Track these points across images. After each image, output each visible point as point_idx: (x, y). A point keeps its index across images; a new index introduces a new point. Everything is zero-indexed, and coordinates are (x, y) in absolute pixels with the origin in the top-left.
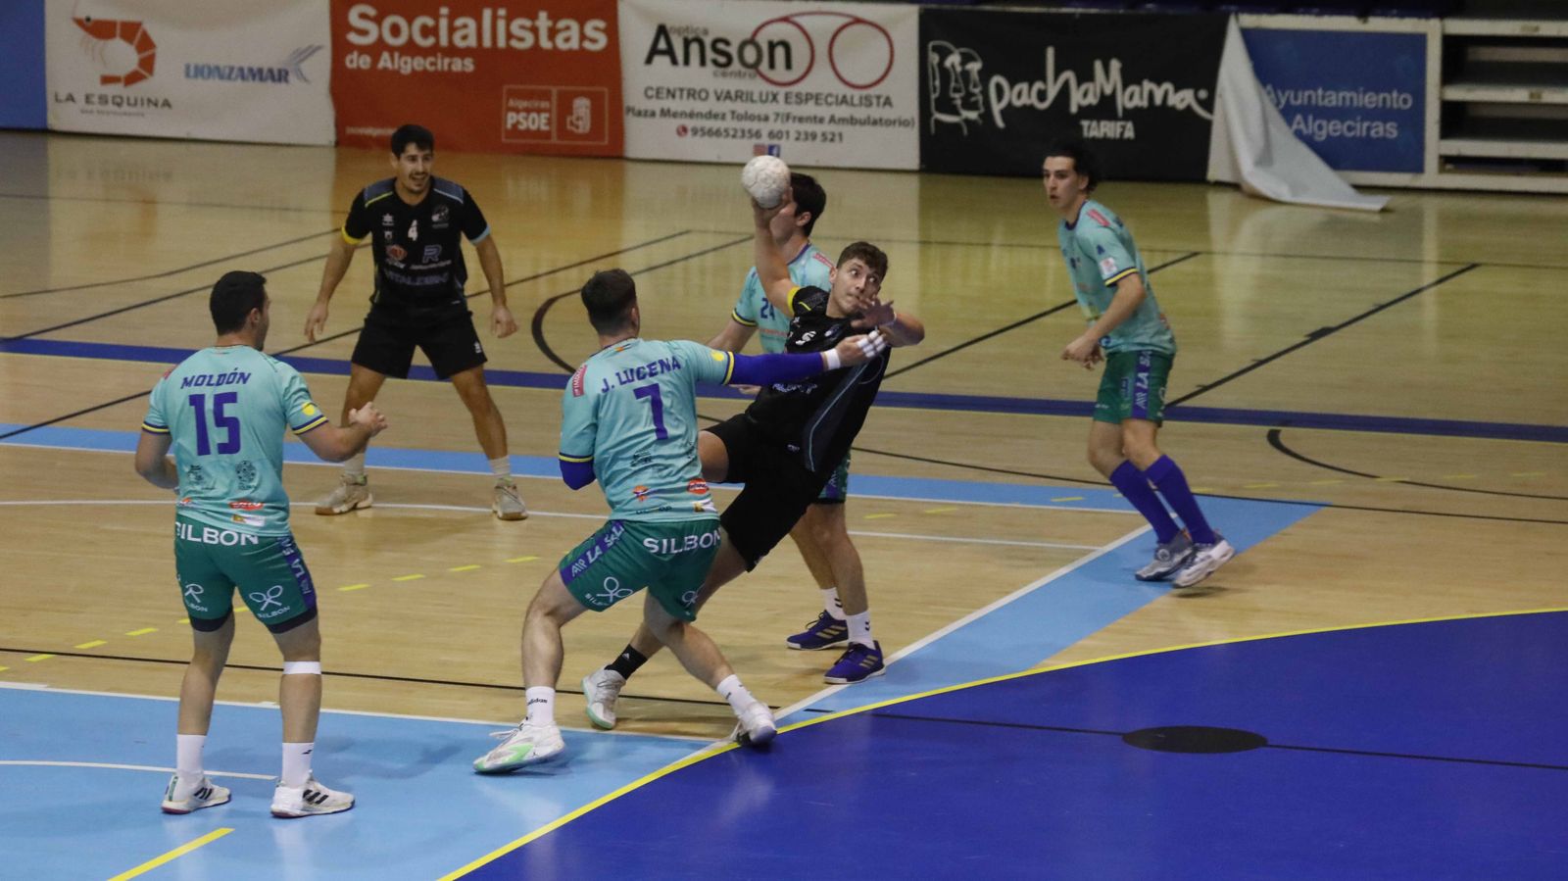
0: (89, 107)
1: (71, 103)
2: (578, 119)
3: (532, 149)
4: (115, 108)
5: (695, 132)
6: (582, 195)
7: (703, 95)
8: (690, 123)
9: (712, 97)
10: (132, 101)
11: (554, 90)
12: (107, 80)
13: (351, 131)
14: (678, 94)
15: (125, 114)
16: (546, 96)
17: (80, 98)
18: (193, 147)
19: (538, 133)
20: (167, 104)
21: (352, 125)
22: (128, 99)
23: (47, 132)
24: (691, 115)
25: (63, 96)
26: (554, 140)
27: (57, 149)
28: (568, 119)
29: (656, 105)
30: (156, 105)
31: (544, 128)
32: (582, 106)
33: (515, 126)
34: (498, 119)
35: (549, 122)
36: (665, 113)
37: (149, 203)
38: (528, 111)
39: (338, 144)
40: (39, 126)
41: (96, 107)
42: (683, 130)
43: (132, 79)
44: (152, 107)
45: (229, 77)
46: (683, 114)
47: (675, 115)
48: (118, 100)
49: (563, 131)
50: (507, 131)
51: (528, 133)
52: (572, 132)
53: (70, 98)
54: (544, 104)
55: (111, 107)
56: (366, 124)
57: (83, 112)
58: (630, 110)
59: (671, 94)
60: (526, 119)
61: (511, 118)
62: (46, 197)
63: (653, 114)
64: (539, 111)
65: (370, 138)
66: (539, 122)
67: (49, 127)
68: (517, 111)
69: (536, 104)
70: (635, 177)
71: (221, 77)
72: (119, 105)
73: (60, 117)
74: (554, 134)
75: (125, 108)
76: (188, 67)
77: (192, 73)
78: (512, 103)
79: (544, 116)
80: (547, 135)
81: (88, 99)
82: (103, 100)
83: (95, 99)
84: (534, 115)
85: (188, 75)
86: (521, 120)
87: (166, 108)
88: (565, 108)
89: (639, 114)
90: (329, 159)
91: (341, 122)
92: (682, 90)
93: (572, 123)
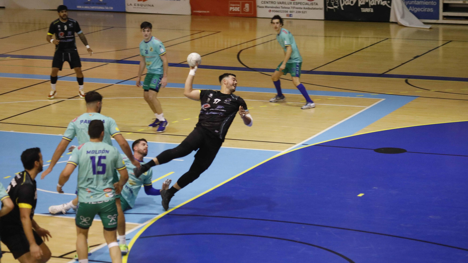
0: (135, 7)
2: (246, 8)
3: (236, 15)
4: (141, 7)
5: (273, 11)
6: (247, 26)
7: (275, 3)
8: (272, 9)
9: (277, 3)
10: (145, 5)
11: (241, 2)
12: (139, 1)
13: (195, 11)
14: (269, 2)
15: (144, 8)
16: (239, 3)
17: (133, 5)
19: (237, 12)
20: (153, 6)
21: (195, 10)
23: (126, 12)
24: (272, 7)
25: (129, 4)
26: (241, 13)
27: (128, 16)
28: (244, 8)
29: (264, 5)
31: (239, 11)
32: (247, 6)
33: (232, 10)
34: (228, 8)
35: (240, 9)
36: (266, 7)
38: (235, 7)
39: (192, 14)
40: (124, 11)
42: (270, 11)
43: (145, 0)
44: (149, 6)
46: (270, 7)
47: (268, 7)
48: (142, 5)
49: (243, 12)
50: (230, 11)
51: (235, 12)
52: (245, 11)
53: (131, 5)
54: (238, 5)
56: (198, 10)
58: (258, 6)
59: (267, 3)
60: (234, 8)
61: (231, 8)
62: (125, 28)
63: (263, 7)
64: (237, 7)
65: (199, 13)
66: (237, 9)
67: (127, 11)
68: (232, 7)
69: (236, 5)
70: (259, 21)
73: (129, 9)
78: (231, 5)
80: (239, 12)
81: (135, 5)
82: (138, 5)
84: (236, 8)
86: (233, 9)
88: (243, 6)
89: (260, 7)
90: (190, 18)
91: (192, 10)
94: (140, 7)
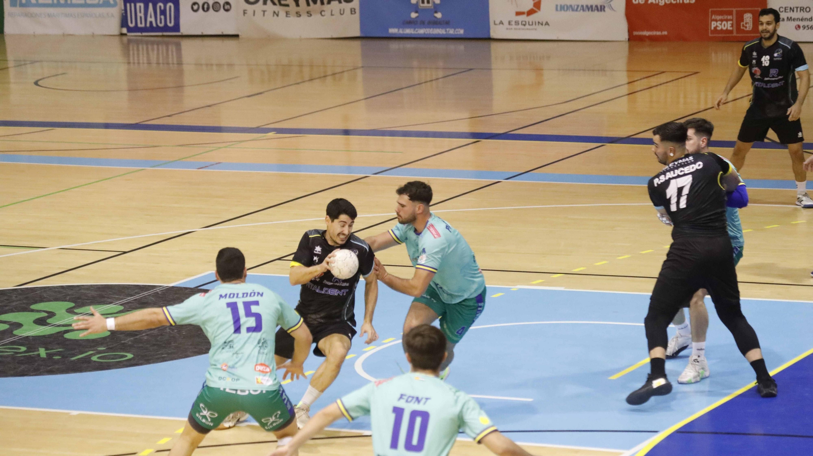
0: (510, 27)
1: (501, 25)
3: (724, 39)
4: (523, 27)
5: (804, 27)
7: (808, 10)
8: (801, 24)
10: (531, 23)
11: (734, 10)
12: (518, 14)
13: (635, 33)
14: (795, 9)
15: (528, 29)
16: (730, 13)
17: (506, 23)
18: (560, 44)
19: (727, 31)
20: (547, 24)
21: (635, 30)
22: (529, 22)
23: (490, 39)
24: (802, 20)
25: (497, 22)
26: (735, 34)
27: (494, 46)
28: (742, 23)
29: (784, 15)
30: (542, 24)
31: (729, 28)
32: (748, 17)
33: (715, 28)
34: (707, 25)
35: (732, 26)
36: (789, 19)
37: (539, 70)
38: (722, 21)
39: (629, 39)
40: (486, 36)
41: (514, 26)
42: (798, 27)
43: (530, 12)
44: (540, 25)
45: (577, 10)
46: (798, 19)
47: (794, 20)
48: (524, 23)
49: (739, 29)
50: (711, 31)
51: (722, 31)
52: (743, 30)
53: (501, 23)
54: (730, 17)
55: (520, 26)
56: (643, 30)
57: (507, 29)
59: (792, 10)
60: (721, 24)
61: (713, 25)
62: (490, 69)
64: (727, 20)
65: (645, 36)
66: (727, 26)
67: (492, 37)
68: (716, 21)
69: (725, 17)
71: (573, 10)
72: (524, 25)
73: (496, 32)
74: (735, 31)
75: (527, 26)
76: (557, 6)
77: (559, 8)
78: (714, 17)
79: (730, 23)
80: (731, 32)
81: (510, 23)
82: (517, 23)
83: (513, 23)
84: (724, 22)
85: (557, 10)
86: (718, 25)
87: (547, 26)
88: (740, 18)
90: (625, 47)
91: (630, 31)
92: (797, 8)
93: (743, 26)
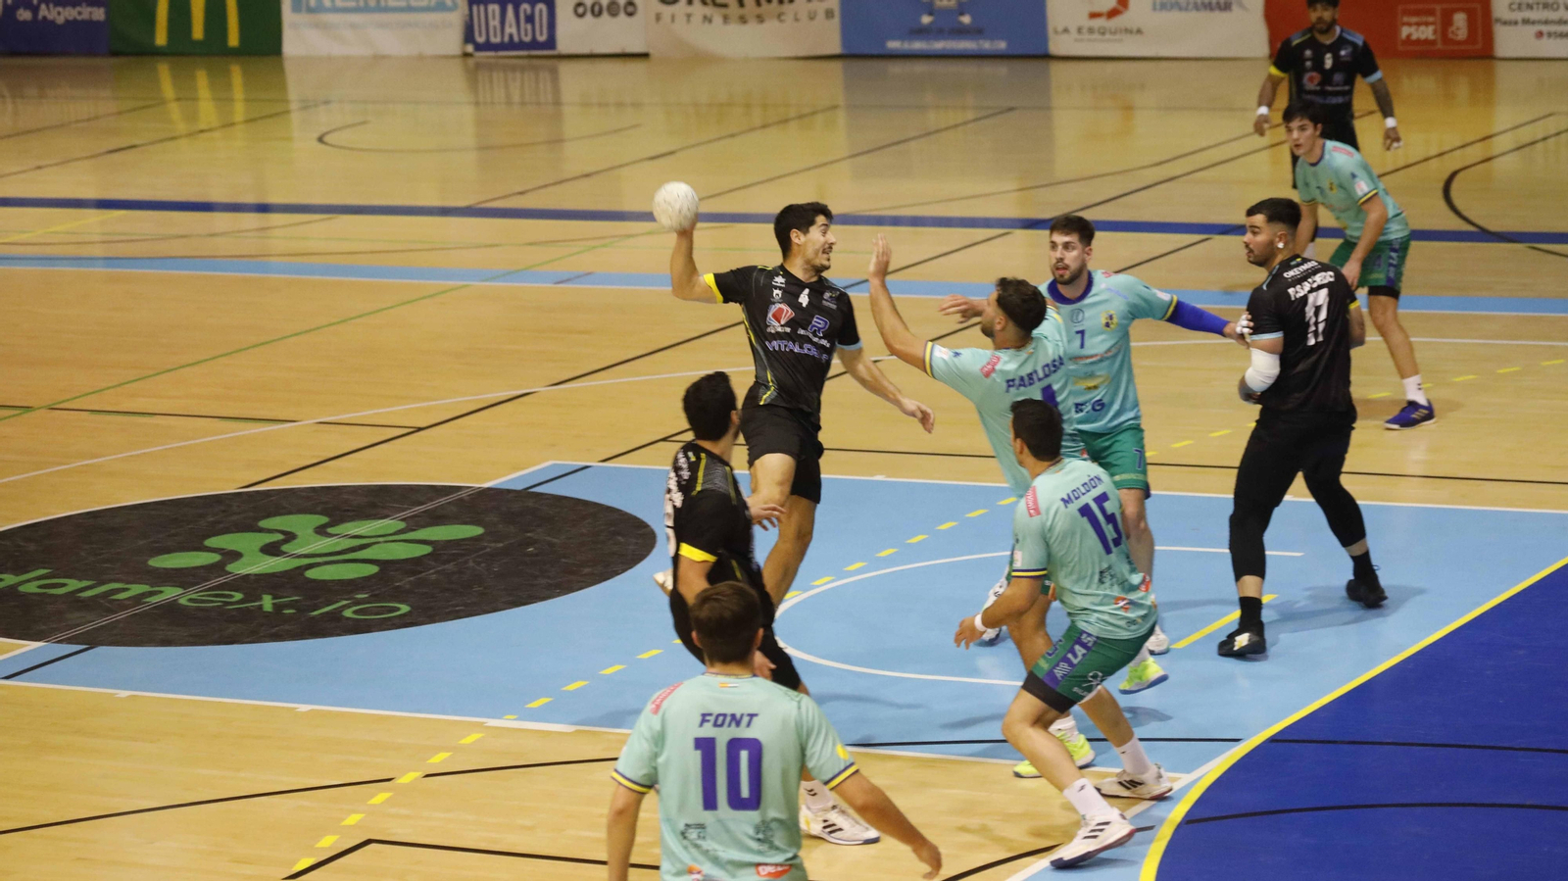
0: (1081, 37)
1: (1066, 34)
2: (1458, 29)
3: (1422, 53)
4: (1100, 37)
5: (1550, 35)
6: (1462, 88)
7: (1555, 6)
8: (1545, 29)
9: (1562, 7)
10: (1114, 31)
11: (1438, 8)
12: (1094, 15)
14: (1535, 6)
15: (1108, 41)
16: (1431, 13)
17: (1073, 30)
18: (1164, 64)
19: (1426, 42)
20: (1139, 31)
22: (1111, 30)
23: (1048, 57)
24: (1546, 22)
25: (1060, 29)
26: (1439, 46)
27: (1057, 70)
28: (1450, 30)
29: (1519, 16)
30: (1132, 33)
31: (1431, 37)
32: (1460, 20)
33: (1409, 36)
34: (1396, 31)
35: (1435, 32)
36: (1526, 22)
37: (1129, 108)
38: (1418, 24)
40: (1040, 52)
41: (1086, 36)
42: (1540, 35)
43: (1113, 13)
44: (1128, 35)
45: (1186, 9)
46: (1539, 22)
47: (1533, 23)
48: (1103, 30)
49: (1445, 39)
50: (1403, 41)
51: (1418, 42)
52: (1452, 40)
53: (1066, 31)
54: (1431, 19)
57: (1076, 40)
58: (1498, 20)
59: (1530, 7)
60: (1417, 30)
61: (1405, 31)
62: (1049, 108)
63: (1516, 23)
64: (1427, 24)
66: (1427, 33)
67: (1051, 54)
68: (1409, 24)
69: (1424, 19)
70: (1502, 71)
71: (1180, 9)
72: (1104, 34)
73: (1058, 45)
74: (1439, 41)
75: (1108, 36)
76: (1154, 4)
77: (1158, 7)
78: (1406, 19)
79: (1431, 29)
80: (1433, 43)
81: (1080, 30)
82: (1091, 31)
83: (1085, 31)
84: (1422, 28)
85: (1154, 9)
86: (1414, 32)
87: (1138, 36)
88: (1447, 22)
89: (1505, 23)
92: (1538, 4)
93: (1453, 32)
94: (1096, 36)
